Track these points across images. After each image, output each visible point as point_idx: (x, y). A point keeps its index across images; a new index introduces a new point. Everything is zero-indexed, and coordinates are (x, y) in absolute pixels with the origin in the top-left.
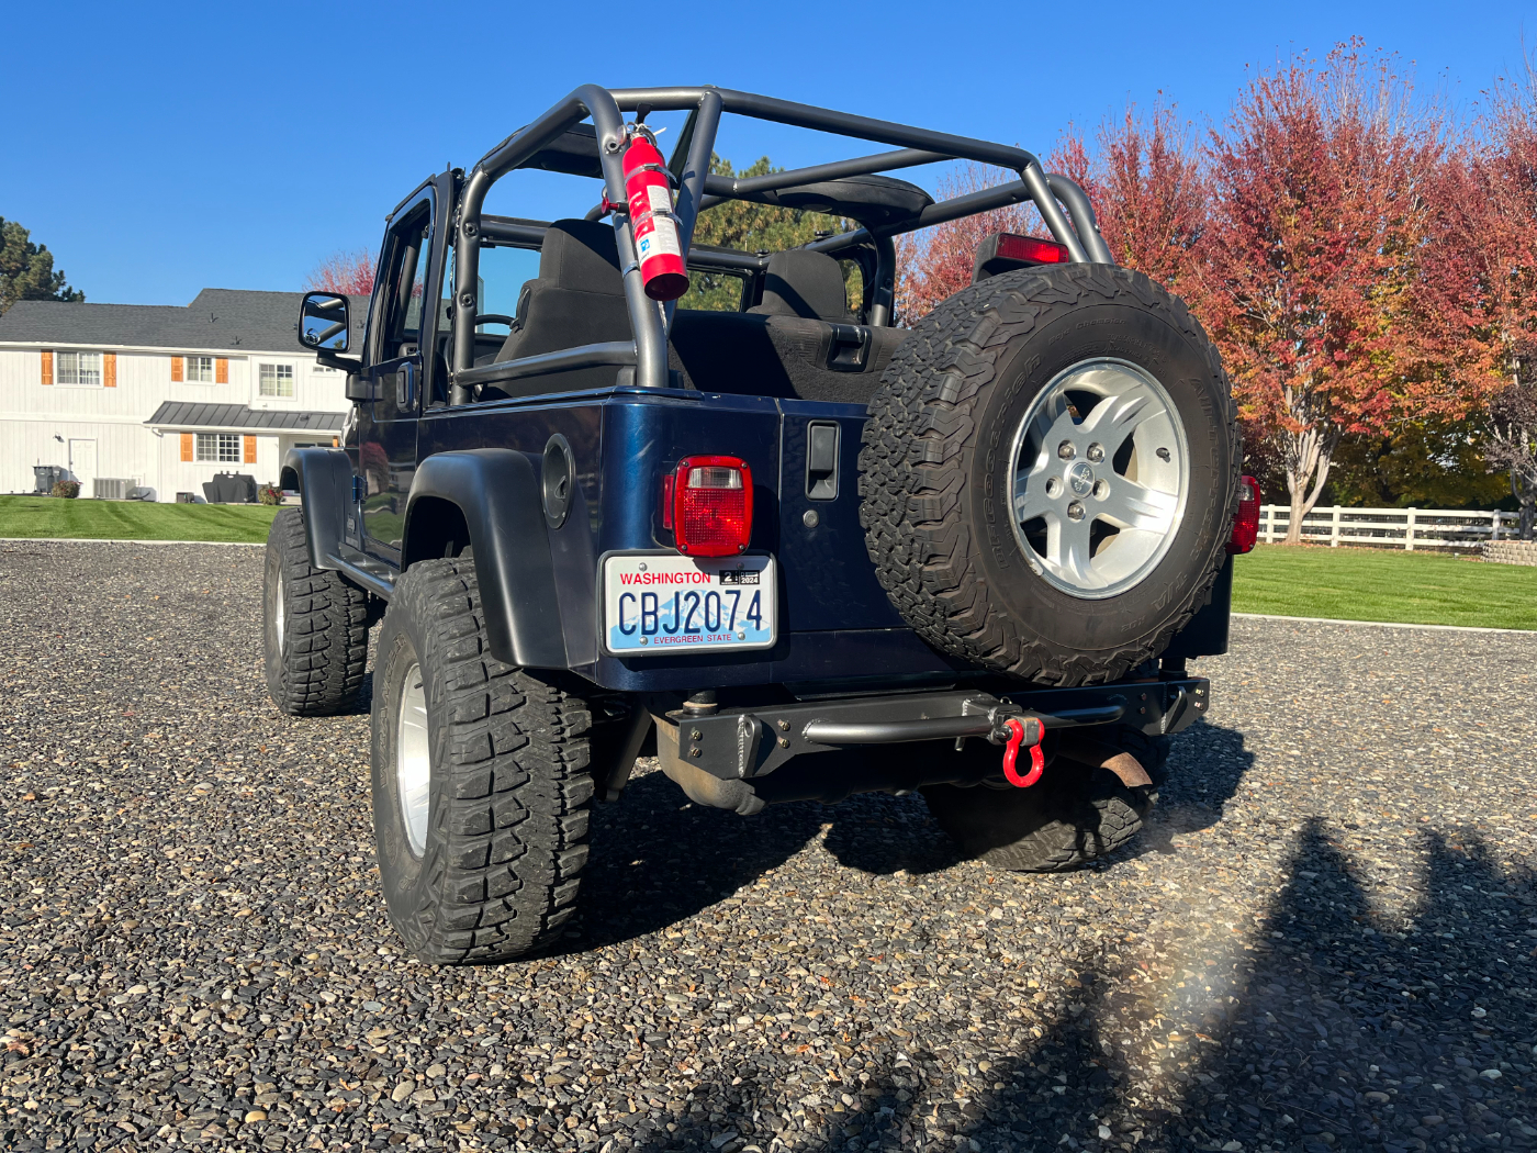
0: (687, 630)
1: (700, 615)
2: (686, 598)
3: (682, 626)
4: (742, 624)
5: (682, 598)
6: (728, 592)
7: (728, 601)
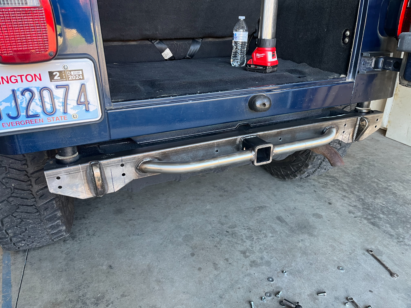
0: (28, 116)
1: (37, 104)
2: (22, 94)
3: (23, 114)
4: (74, 108)
5: (18, 94)
6: (57, 87)
7: (59, 93)
